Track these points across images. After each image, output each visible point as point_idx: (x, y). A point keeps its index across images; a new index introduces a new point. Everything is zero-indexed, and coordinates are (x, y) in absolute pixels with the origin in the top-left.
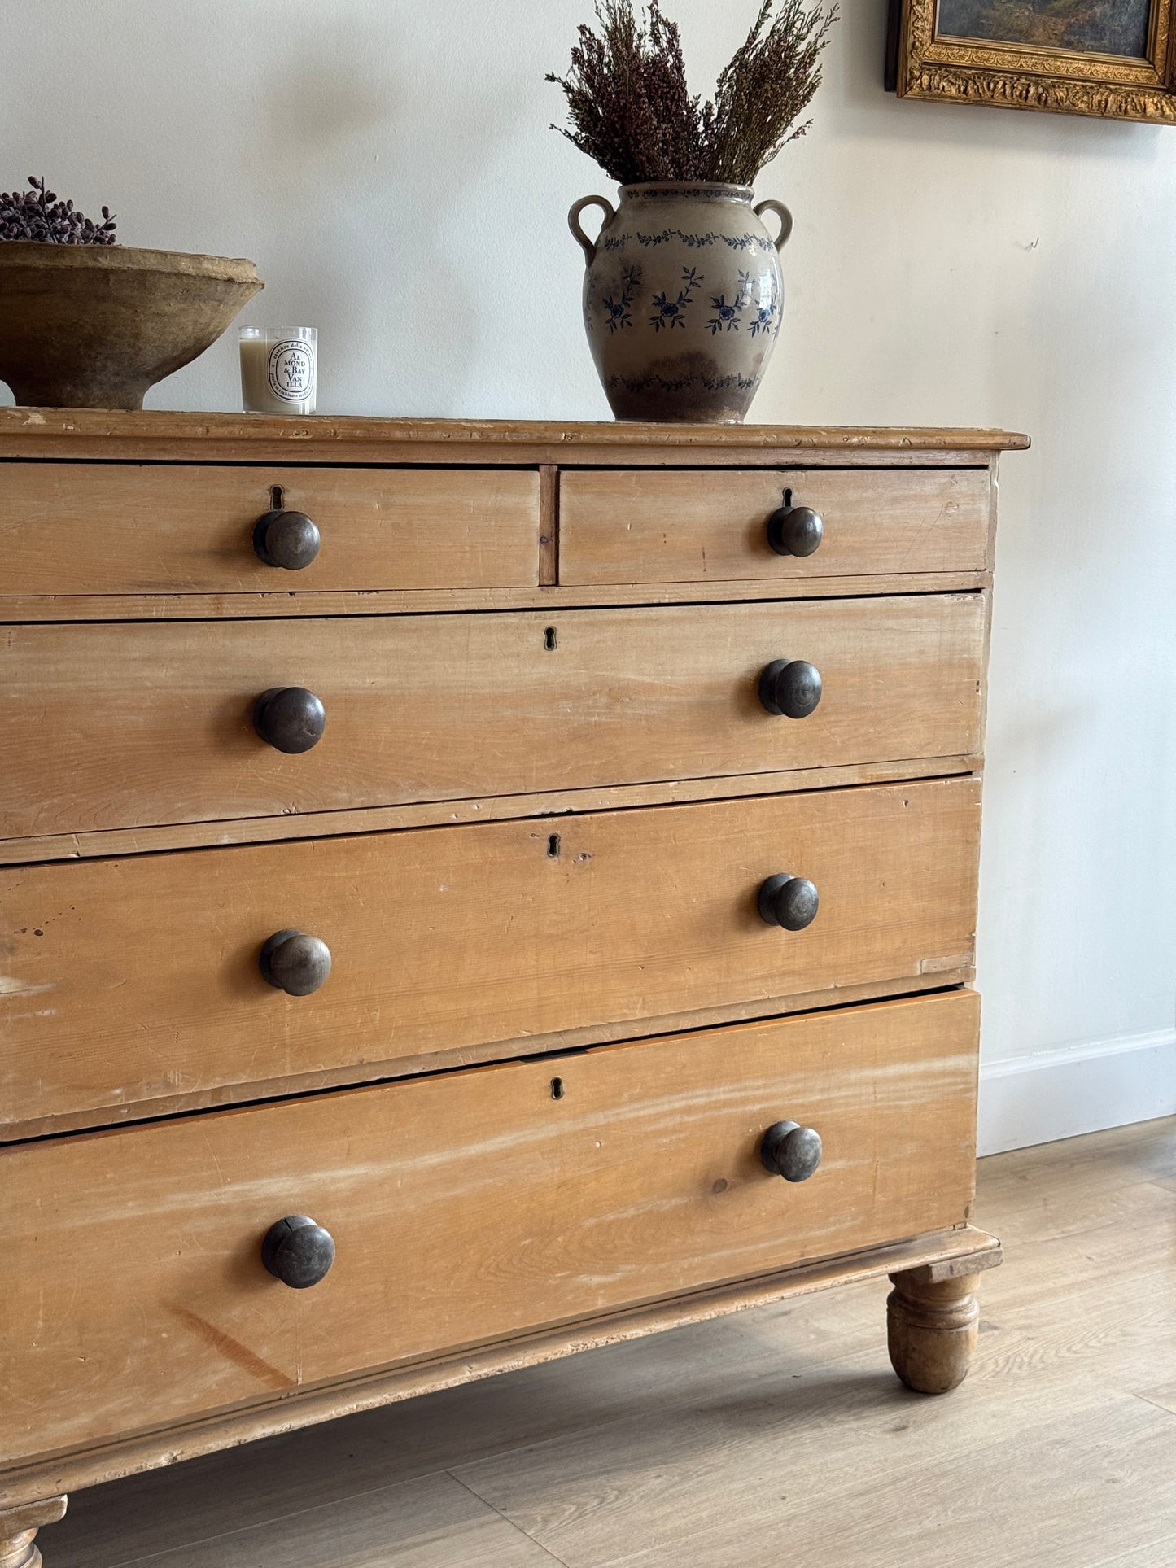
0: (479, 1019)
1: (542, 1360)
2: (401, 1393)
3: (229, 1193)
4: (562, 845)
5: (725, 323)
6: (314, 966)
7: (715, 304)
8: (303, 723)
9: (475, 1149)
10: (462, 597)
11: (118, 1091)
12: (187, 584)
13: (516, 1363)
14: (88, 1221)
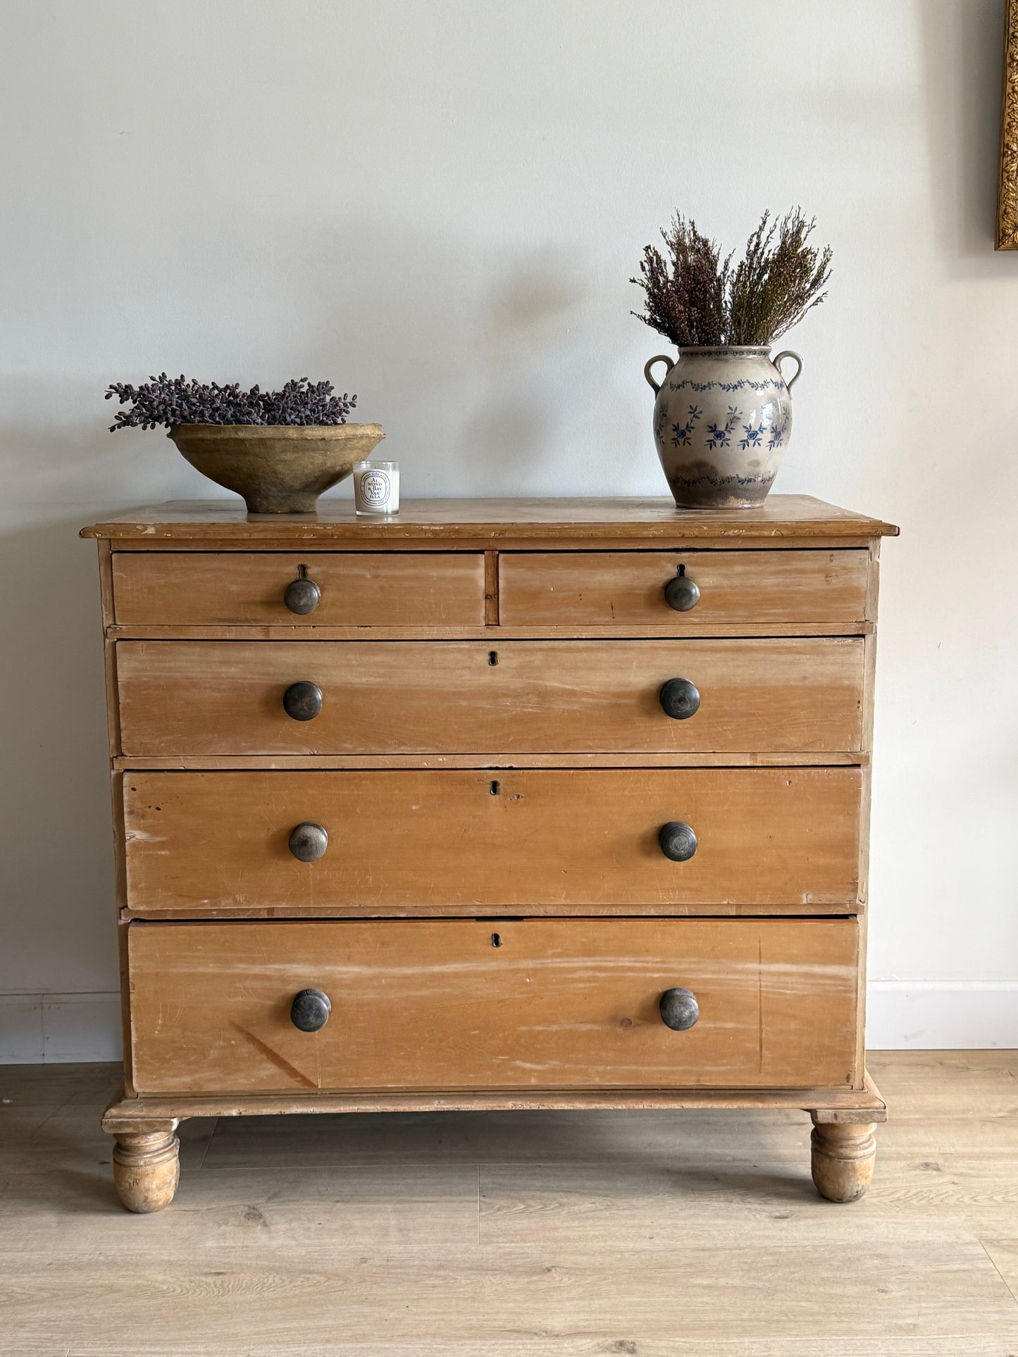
0: (442, 890)
1: (489, 1109)
3: (272, 969)
4: (501, 788)
5: (718, 442)
6: (311, 845)
7: (710, 430)
8: (304, 704)
9: (437, 969)
10: (429, 631)
11: (206, 901)
12: (247, 620)
13: (470, 1106)
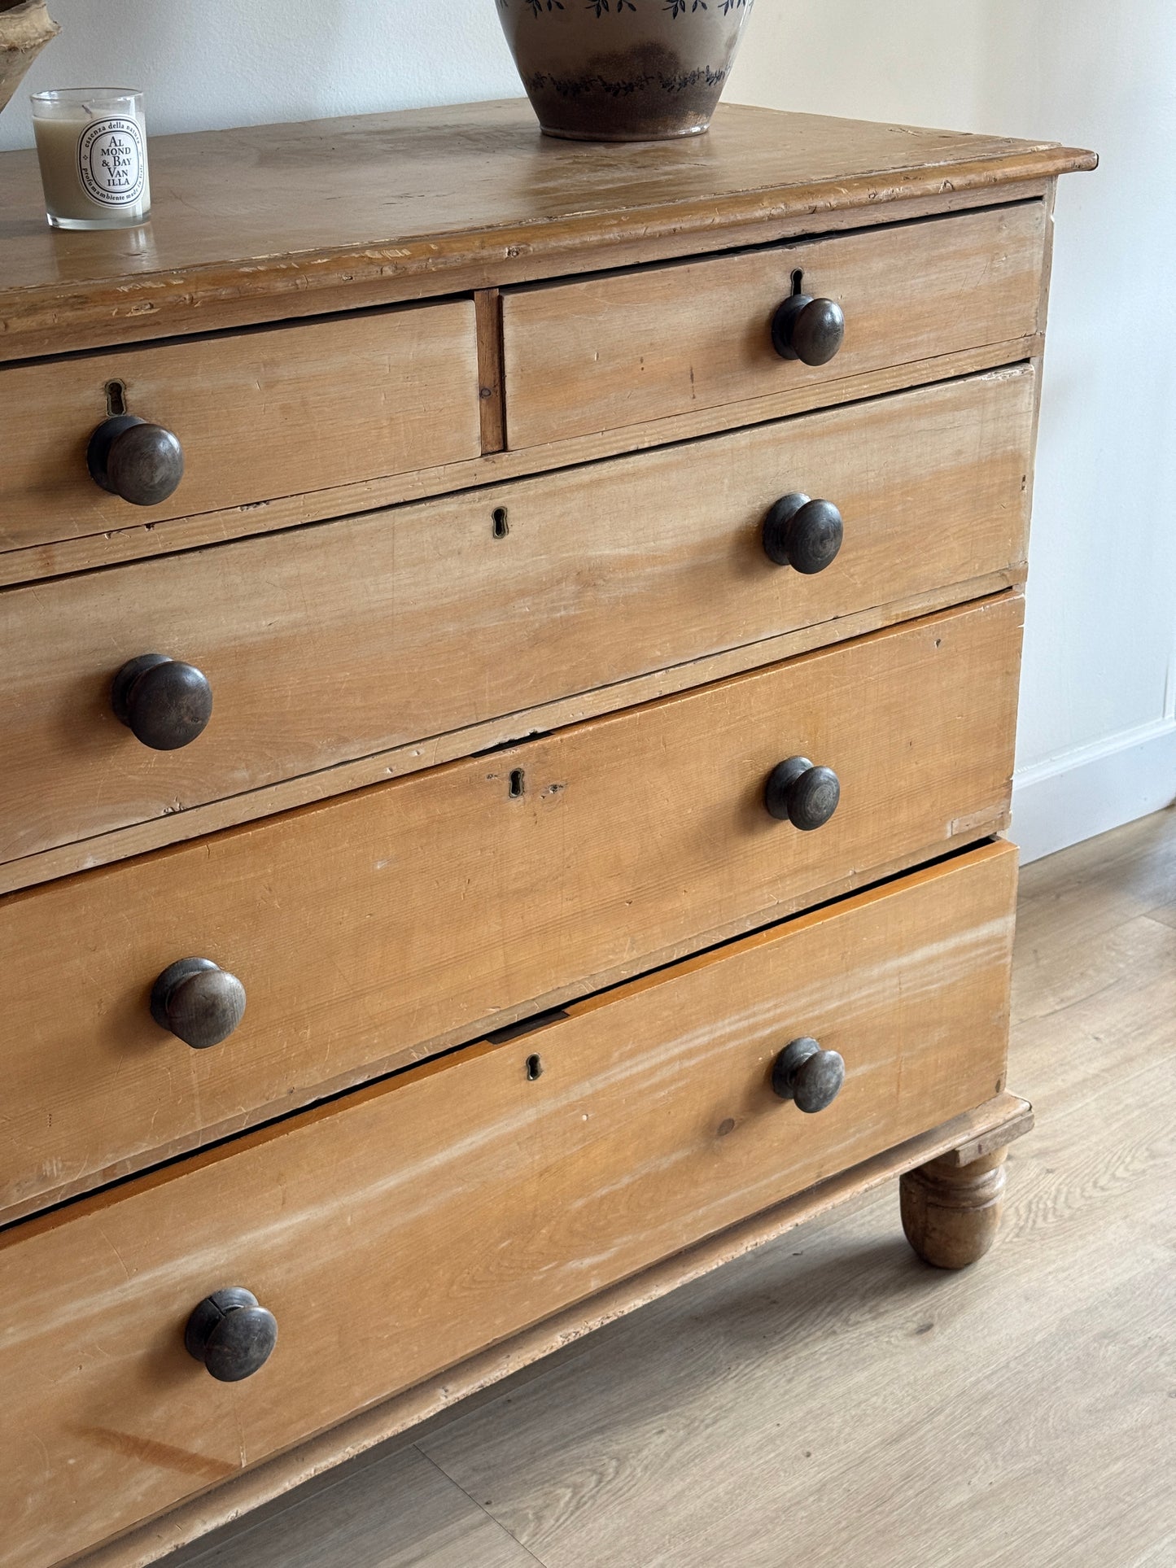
0: (435, 1008)
1: (528, 1362)
2: (365, 1443)
3: (138, 1285)
4: (527, 780)
5: (690, 2)
6: (224, 1011)
8: (183, 711)
9: (439, 1159)
12: (1, 541)
13: (498, 1374)
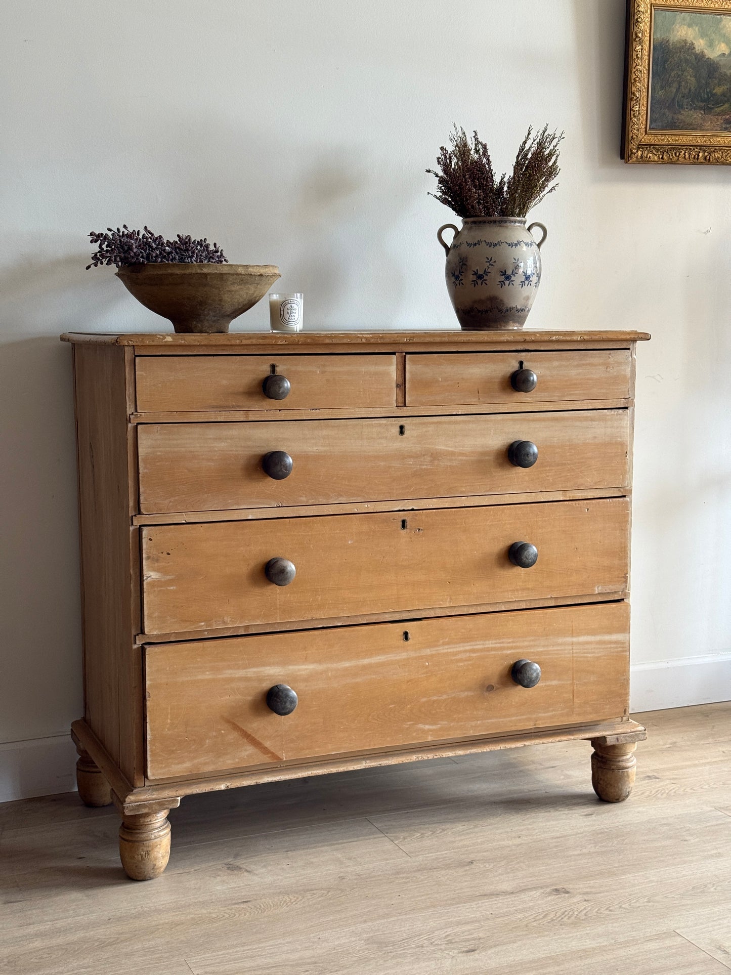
0: (368, 602)
1: (401, 762)
2: (332, 770)
3: (251, 672)
4: (408, 524)
5: (507, 282)
6: (287, 573)
7: (502, 274)
8: (282, 466)
9: (366, 661)
10: (359, 412)
11: (203, 624)
12: (233, 407)
13: (388, 762)
14: (189, 678)
